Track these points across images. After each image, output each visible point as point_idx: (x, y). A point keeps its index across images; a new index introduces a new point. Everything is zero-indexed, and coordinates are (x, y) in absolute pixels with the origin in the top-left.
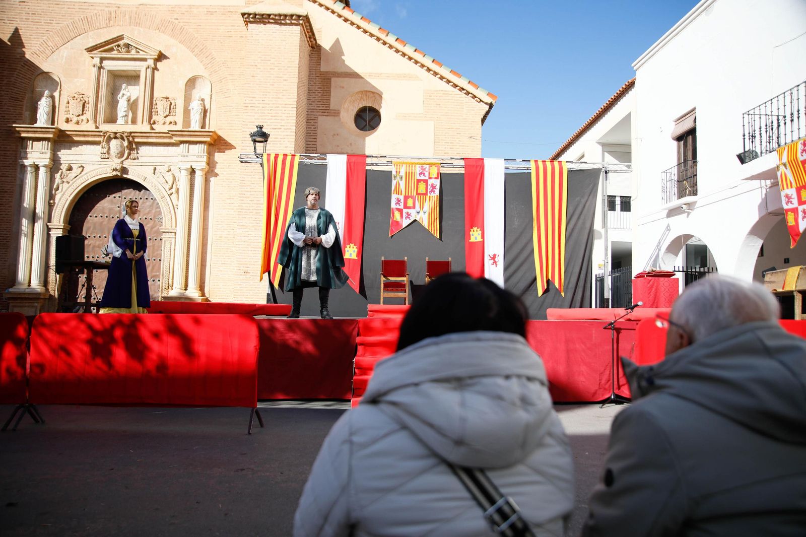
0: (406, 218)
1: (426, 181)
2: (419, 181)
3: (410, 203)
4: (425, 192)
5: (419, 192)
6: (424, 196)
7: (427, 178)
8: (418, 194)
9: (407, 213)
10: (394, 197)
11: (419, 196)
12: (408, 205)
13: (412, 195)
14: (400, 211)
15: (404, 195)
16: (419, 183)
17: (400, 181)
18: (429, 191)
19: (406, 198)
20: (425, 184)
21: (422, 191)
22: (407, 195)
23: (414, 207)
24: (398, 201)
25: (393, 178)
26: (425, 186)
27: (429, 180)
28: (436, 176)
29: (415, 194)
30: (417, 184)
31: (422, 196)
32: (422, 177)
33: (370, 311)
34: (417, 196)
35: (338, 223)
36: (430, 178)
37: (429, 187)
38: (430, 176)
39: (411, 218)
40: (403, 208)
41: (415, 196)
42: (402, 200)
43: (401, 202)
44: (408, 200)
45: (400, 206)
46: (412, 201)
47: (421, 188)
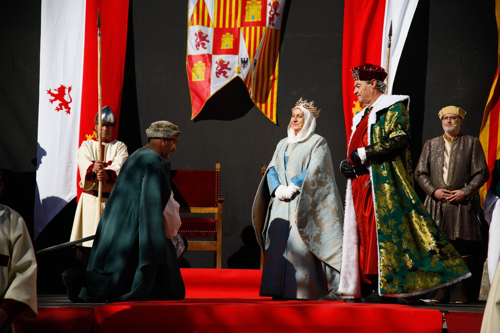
0: (218, 74)
3: (227, 42)
4: (260, 20)
5: (246, 20)
6: (258, 28)
9: (221, 63)
10: (193, 30)
11: (248, 28)
12: (223, 47)
13: (233, 26)
14: (207, 59)
15: (215, 26)
16: (249, 2)
18: (268, 16)
19: (219, 33)
20: (259, 2)
21: (253, 17)
22: (221, 26)
23: (235, 51)
24: (202, 37)
26: (260, 7)
29: (238, 26)
30: (244, 5)
31: (253, 28)
34: (242, 29)
35: (70, 89)
37: (269, 8)
39: (229, 73)
40: (211, 53)
41: (239, 29)
42: (211, 38)
43: (208, 41)
44: (224, 36)
45: (205, 48)
46: (232, 39)
47: (251, 12)
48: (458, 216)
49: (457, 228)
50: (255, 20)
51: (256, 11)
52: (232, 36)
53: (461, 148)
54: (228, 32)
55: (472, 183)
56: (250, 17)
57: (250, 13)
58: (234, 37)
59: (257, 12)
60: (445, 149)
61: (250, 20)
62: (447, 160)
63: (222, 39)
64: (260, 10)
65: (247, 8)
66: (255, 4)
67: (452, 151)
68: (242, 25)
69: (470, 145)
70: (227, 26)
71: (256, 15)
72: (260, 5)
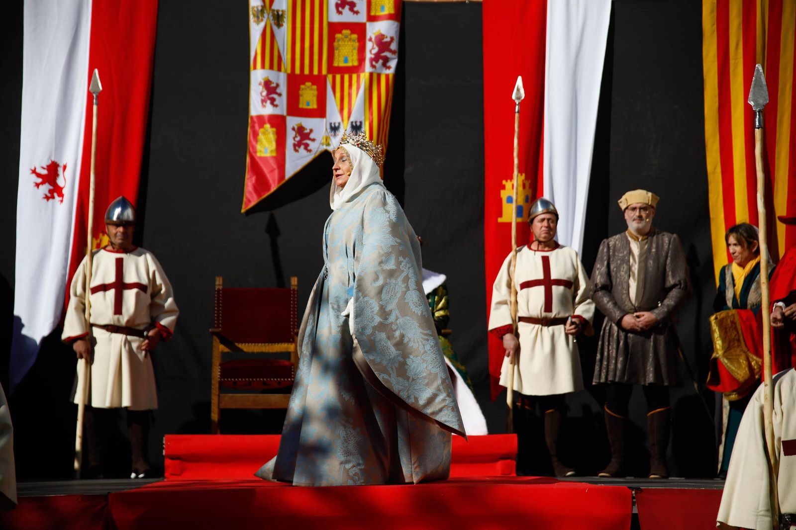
0: (296, 146)
1: (359, 30)
2: (335, 28)
3: (308, 96)
4: (356, 63)
5: (336, 64)
6: (354, 76)
7: (362, 18)
8: (333, 70)
9: (300, 130)
10: (258, 76)
11: (338, 77)
12: (303, 105)
13: (316, 72)
14: (278, 123)
15: (289, 71)
16: (338, 36)
17: (275, 28)
18: (369, 56)
19: (295, 82)
20: (355, 36)
21: (346, 60)
22: (298, 71)
23: (320, 112)
24: (270, 88)
25: (252, 19)
26: (356, 44)
27: (368, 25)
28: (392, 11)
29: (324, 72)
30: (331, 40)
31: (346, 77)
32: (347, 16)
33: (173, 458)
34: (330, 77)
36: (372, 18)
37: (369, 45)
38: (373, 13)
39: (313, 146)
40: (285, 113)
41: (325, 77)
42: (283, 89)
43: (280, 95)
44: (302, 86)
45: (276, 106)
46: (315, 93)
47: (342, 51)
48: (651, 350)
49: (650, 368)
50: (350, 64)
51: (350, 51)
52: (315, 87)
53: (654, 250)
54: (308, 81)
55: (666, 302)
56: (342, 59)
57: (340, 53)
58: (318, 89)
59: (352, 51)
60: (630, 252)
61: (342, 64)
62: (635, 268)
63: (301, 92)
64: (357, 48)
65: (336, 44)
66: (347, 39)
67: (641, 256)
68: (329, 71)
69: (666, 246)
70: (307, 72)
71: (350, 56)
72: (356, 41)
